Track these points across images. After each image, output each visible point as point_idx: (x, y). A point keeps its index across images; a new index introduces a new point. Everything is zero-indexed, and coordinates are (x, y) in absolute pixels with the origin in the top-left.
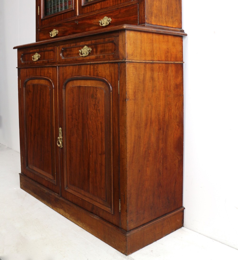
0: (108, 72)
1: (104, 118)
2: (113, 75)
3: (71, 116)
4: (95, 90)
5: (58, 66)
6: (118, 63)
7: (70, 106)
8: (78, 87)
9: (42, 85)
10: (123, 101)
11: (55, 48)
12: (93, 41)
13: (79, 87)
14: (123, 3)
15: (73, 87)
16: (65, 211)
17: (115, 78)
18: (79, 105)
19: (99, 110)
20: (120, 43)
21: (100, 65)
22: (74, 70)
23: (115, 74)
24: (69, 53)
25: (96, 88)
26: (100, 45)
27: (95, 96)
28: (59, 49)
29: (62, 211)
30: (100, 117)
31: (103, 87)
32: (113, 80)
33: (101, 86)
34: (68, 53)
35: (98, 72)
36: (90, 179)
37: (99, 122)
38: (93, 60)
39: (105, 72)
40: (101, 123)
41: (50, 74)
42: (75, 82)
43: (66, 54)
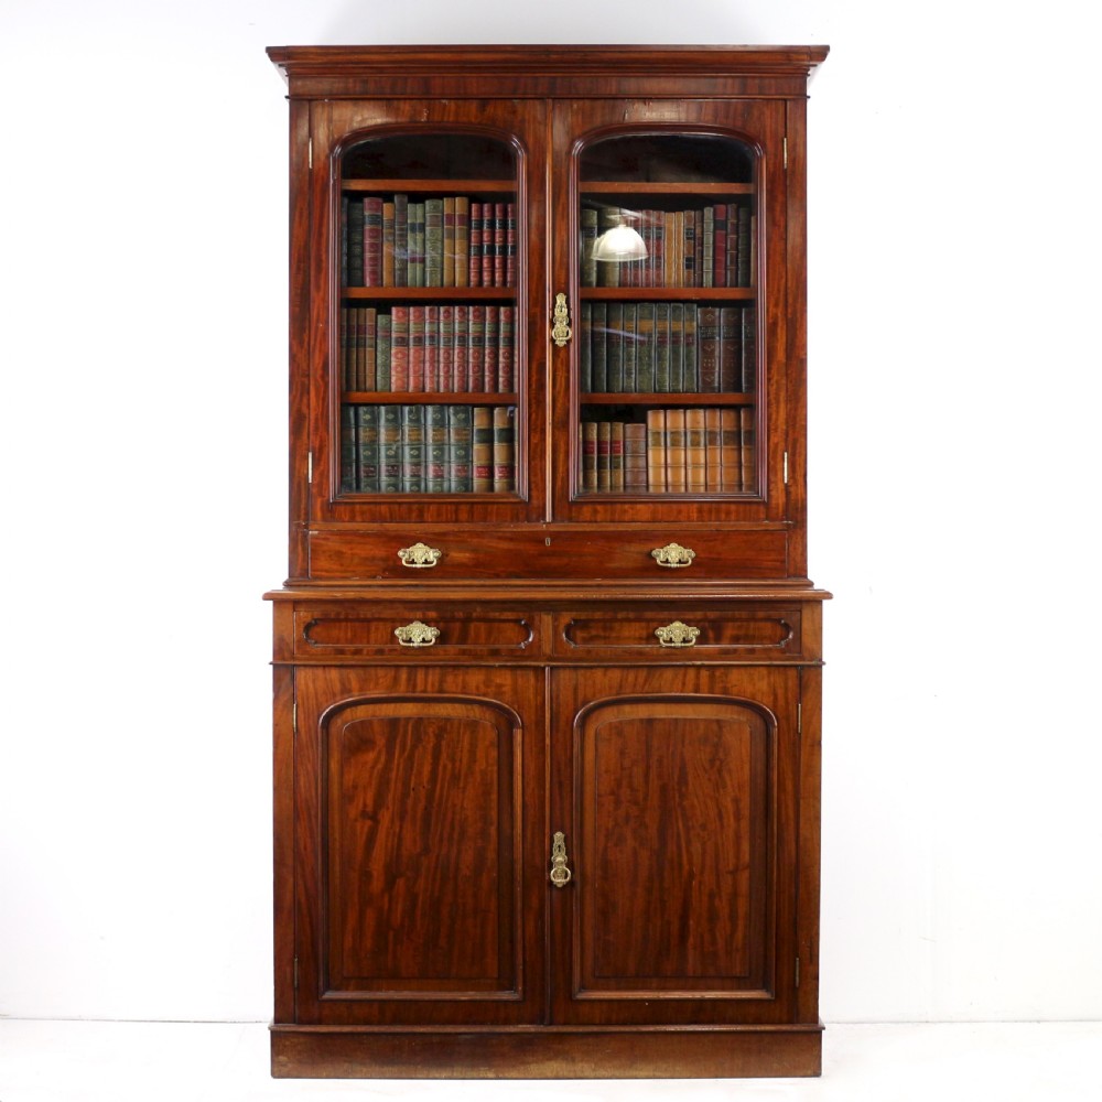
0: (763, 685)
1: (747, 789)
2: (780, 692)
3: (612, 797)
4: (715, 727)
5: (552, 668)
6: (796, 666)
7: (606, 772)
8: (641, 720)
9: (448, 720)
10: (813, 746)
11: (537, 618)
12: (712, 615)
13: (650, 722)
14: (738, 520)
15: (621, 722)
16: (573, 1060)
17: (786, 699)
18: (648, 767)
19: (730, 771)
20: (806, 625)
21: (735, 671)
22: (626, 680)
23: (786, 689)
24: (602, 634)
25: (718, 721)
26: (730, 624)
27: (716, 740)
28: (555, 619)
29: (554, 1066)
30: (733, 786)
31: (743, 718)
32: (781, 702)
33: (735, 717)
34: (594, 633)
35: (729, 685)
36: (691, 940)
37: (729, 799)
38: (710, 656)
39: (754, 685)
40: (736, 801)
41: (500, 686)
42: (627, 708)
43: (585, 635)
